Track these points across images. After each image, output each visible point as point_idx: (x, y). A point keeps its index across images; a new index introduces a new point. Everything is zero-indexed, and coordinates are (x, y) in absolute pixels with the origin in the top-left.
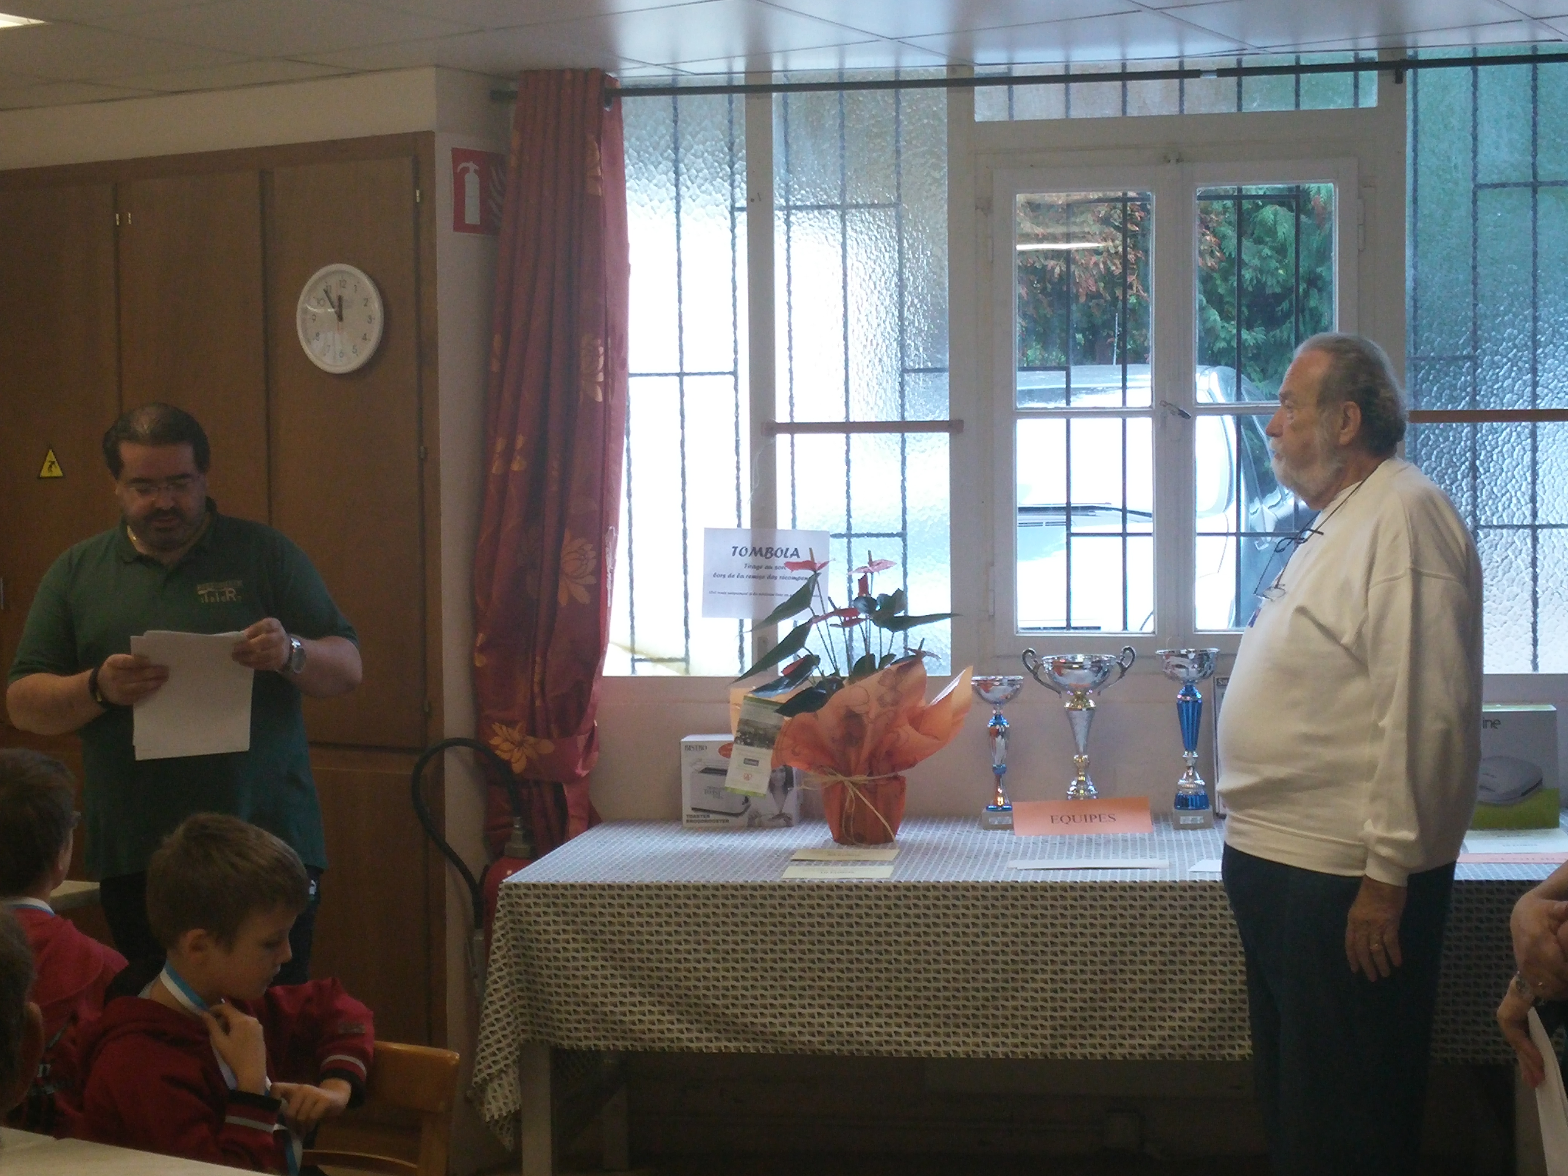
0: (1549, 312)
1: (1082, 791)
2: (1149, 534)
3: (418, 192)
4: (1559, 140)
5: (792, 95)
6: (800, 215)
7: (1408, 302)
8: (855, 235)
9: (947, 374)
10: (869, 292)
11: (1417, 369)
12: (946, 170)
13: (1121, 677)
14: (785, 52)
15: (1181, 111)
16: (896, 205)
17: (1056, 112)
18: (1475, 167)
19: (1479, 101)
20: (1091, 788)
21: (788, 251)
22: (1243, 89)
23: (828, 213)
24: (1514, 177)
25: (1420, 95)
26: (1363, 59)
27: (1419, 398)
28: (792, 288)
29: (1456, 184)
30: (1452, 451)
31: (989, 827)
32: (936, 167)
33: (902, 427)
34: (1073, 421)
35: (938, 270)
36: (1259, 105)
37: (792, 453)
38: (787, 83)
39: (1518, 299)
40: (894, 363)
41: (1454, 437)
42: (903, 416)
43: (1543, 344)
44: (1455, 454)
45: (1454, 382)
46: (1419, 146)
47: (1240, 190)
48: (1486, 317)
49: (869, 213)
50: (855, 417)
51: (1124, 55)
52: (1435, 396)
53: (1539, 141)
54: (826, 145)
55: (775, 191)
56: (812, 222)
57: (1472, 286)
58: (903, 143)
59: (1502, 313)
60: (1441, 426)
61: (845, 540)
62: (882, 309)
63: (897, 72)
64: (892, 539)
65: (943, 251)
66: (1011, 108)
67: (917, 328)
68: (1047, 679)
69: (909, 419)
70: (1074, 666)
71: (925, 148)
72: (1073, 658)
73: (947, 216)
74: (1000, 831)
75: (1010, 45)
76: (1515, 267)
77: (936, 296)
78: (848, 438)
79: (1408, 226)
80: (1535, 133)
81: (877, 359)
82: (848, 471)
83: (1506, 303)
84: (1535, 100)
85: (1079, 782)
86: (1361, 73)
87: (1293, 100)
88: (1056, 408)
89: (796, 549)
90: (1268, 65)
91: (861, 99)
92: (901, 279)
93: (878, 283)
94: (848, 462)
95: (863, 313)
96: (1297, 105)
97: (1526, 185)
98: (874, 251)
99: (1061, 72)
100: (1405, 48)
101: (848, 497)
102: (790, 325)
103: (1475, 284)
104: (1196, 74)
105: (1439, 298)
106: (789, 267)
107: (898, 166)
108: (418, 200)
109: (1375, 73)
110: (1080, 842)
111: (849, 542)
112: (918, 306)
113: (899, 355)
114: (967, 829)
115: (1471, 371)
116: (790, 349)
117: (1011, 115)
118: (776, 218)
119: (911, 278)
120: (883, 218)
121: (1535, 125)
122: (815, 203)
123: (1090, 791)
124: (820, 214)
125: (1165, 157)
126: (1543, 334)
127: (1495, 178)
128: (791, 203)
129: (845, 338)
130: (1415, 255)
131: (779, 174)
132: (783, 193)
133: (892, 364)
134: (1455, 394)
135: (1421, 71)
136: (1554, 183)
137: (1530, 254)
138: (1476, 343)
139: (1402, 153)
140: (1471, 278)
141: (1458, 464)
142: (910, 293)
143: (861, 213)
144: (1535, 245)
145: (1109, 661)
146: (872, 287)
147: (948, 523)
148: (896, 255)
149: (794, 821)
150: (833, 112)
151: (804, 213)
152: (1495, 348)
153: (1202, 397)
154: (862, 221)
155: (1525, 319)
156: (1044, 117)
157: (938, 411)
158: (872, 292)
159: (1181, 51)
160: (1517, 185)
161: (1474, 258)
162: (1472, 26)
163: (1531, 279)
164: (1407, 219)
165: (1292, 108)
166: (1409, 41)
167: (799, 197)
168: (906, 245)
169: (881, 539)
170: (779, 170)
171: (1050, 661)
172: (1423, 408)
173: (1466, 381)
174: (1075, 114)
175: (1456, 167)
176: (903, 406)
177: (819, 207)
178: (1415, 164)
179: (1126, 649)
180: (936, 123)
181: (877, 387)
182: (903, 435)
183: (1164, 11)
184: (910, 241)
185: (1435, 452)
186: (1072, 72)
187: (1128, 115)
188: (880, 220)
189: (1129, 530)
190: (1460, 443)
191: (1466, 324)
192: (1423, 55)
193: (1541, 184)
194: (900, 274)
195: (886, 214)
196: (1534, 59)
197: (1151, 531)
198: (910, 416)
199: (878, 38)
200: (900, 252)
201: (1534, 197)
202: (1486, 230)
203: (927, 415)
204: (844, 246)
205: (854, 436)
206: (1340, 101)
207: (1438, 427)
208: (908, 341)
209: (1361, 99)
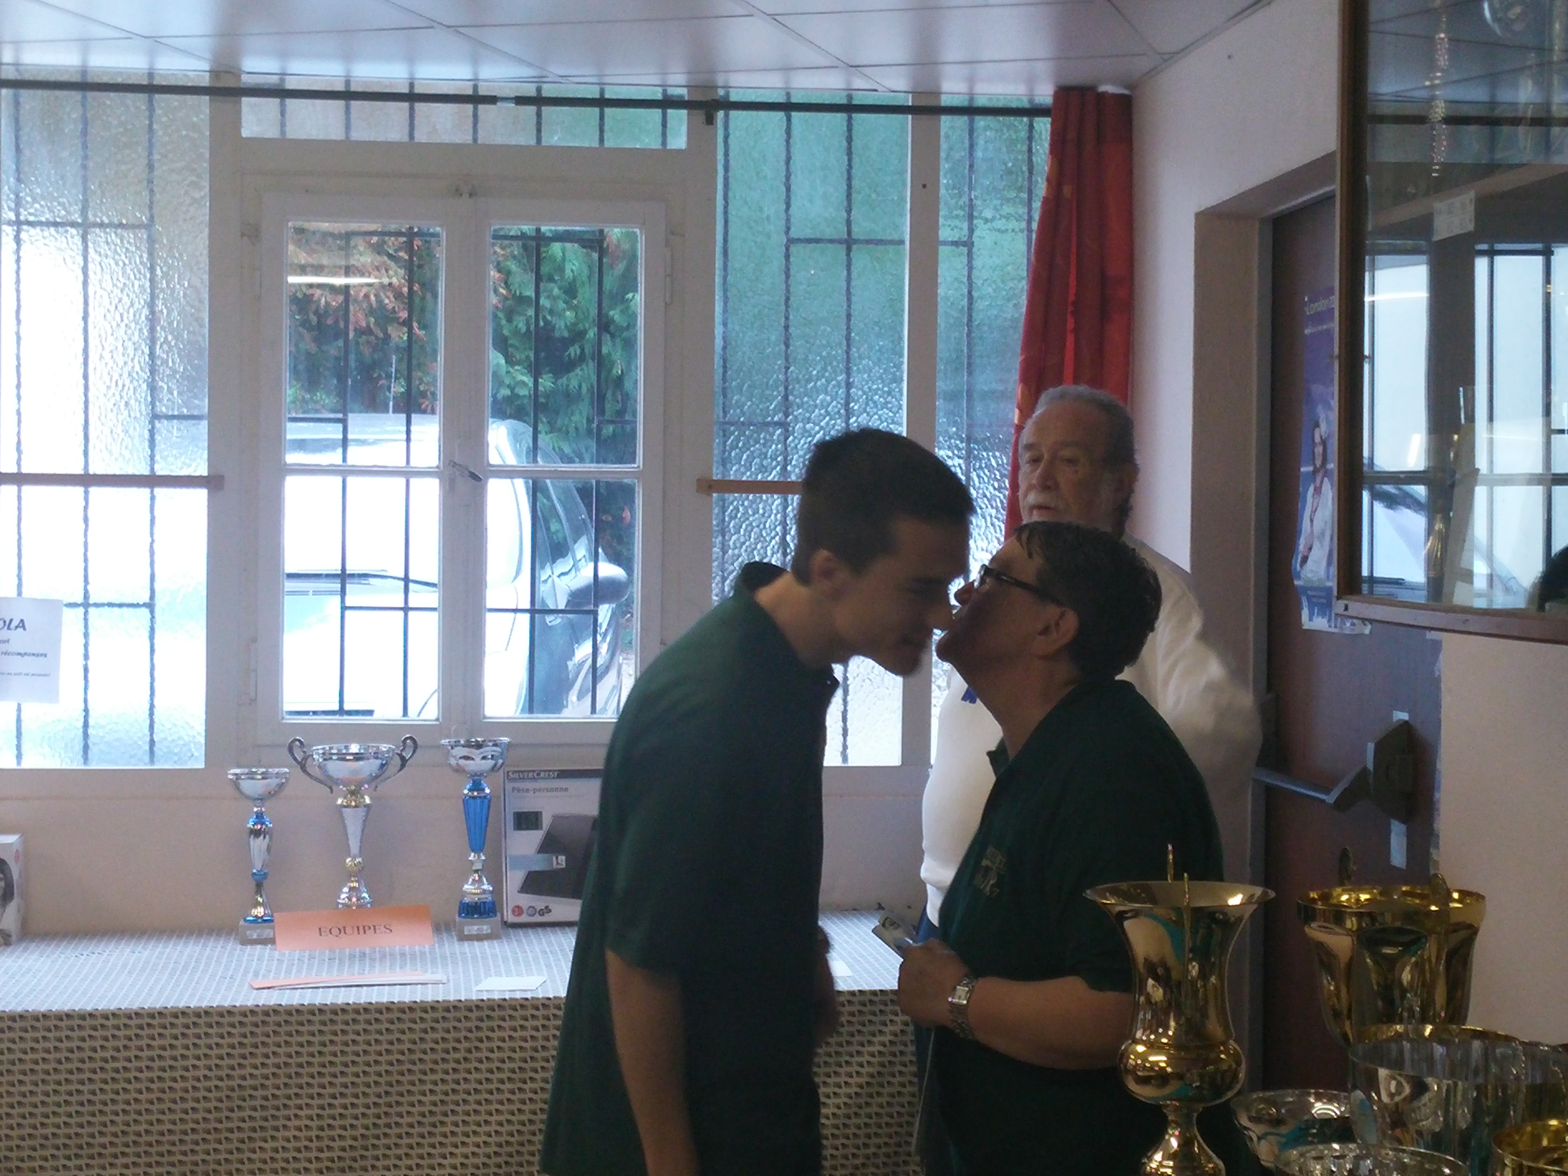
0: (863, 379)
1: (354, 899)
2: (434, 609)
4: (874, 196)
5: (25, 94)
6: (32, 231)
7: (718, 362)
8: (98, 259)
9: (205, 423)
10: (114, 324)
11: (725, 436)
12: (207, 189)
13: (401, 770)
14: (17, 44)
15: (475, 140)
16: (149, 226)
17: (336, 133)
18: (788, 220)
19: (792, 150)
20: (365, 895)
21: (18, 273)
22: (543, 121)
23: (67, 231)
24: (829, 233)
25: (732, 140)
26: (672, 96)
27: (728, 466)
28: (22, 317)
29: (769, 237)
30: (762, 525)
31: (246, 942)
32: (195, 185)
33: (152, 481)
34: (350, 480)
35: (197, 303)
36: (560, 139)
37: (19, 509)
38: (19, 78)
39: (831, 364)
40: (143, 407)
41: (764, 509)
42: (152, 469)
43: (856, 413)
44: (765, 527)
45: (764, 450)
46: (731, 194)
47: (538, 230)
48: (798, 381)
49: (115, 233)
50: (95, 469)
51: (411, 73)
52: (745, 465)
53: (854, 196)
54: (65, 154)
55: (3, 203)
56: (46, 241)
57: (783, 347)
58: (156, 157)
59: (814, 378)
60: (751, 497)
61: (81, 610)
62: (129, 344)
63: (151, 75)
64: (138, 610)
65: (202, 282)
66: (283, 125)
67: (171, 368)
68: (315, 772)
69: (159, 472)
70: (348, 757)
71: (183, 163)
72: (347, 748)
73: (207, 242)
74: (259, 947)
75: (284, 55)
76: (829, 329)
77: (194, 333)
78: (86, 493)
79: (718, 280)
80: (849, 187)
81: (123, 403)
82: (86, 530)
83: (819, 368)
84: (849, 153)
85: (351, 889)
86: (669, 111)
87: (597, 137)
88: (331, 465)
89: (22, 621)
90: (571, 96)
91: (108, 102)
92: (152, 312)
93: (125, 315)
94: (86, 520)
95: (108, 349)
96: (602, 140)
97: (840, 242)
98: (121, 278)
99: (340, 87)
100: (716, 87)
101: (86, 560)
102: (18, 358)
103: (787, 346)
104: (492, 100)
105: (750, 359)
106: (18, 291)
107: (150, 181)
109: (684, 113)
110: (352, 957)
111: (86, 613)
112: (173, 343)
113: (149, 399)
114: (221, 943)
115: (782, 438)
116: (18, 386)
117: (283, 132)
118: (3, 234)
119: (165, 311)
120: (132, 241)
121: (849, 179)
122: (52, 220)
123: (364, 898)
124: (57, 232)
125: (457, 190)
126: (857, 402)
127: (808, 233)
128: (22, 218)
129: (86, 377)
130: (725, 311)
131: (8, 182)
132: (13, 205)
133: (140, 409)
134: (765, 463)
135: (733, 113)
136: (868, 242)
137: (844, 316)
138: (787, 409)
139: (712, 200)
140: (783, 339)
141: (768, 539)
142: (163, 328)
143: (106, 233)
144: (849, 306)
145: (388, 752)
146: (118, 319)
147: (204, 593)
148: (148, 284)
149: (14, 938)
150: (74, 116)
151: (38, 229)
152: (807, 415)
153: (494, 459)
154: (107, 243)
155: (839, 385)
156: (321, 137)
157: (194, 464)
158: (118, 325)
159: (476, 73)
160: (831, 241)
161: (787, 318)
162: (787, 69)
163: (845, 343)
164: (717, 272)
165: (596, 144)
166: (720, 80)
167: (32, 211)
168: (159, 272)
169: (125, 609)
170: (8, 179)
171: (321, 752)
172: (732, 478)
173: (777, 450)
174: (355, 135)
175: (768, 218)
176: (152, 457)
177: (56, 224)
178: (726, 213)
179: (407, 739)
180: (196, 136)
181: (122, 435)
182: (152, 492)
183: (461, 30)
184: (165, 269)
185: (744, 526)
186: (353, 88)
187: (416, 140)
188: (129, 242)
189: (411, 605)
190: (770, 516)
191: (777, 388)
192: (734, 97)
193: (856, 241)
194: (151, 305)
195: (136, 236)
196: (849, 108)
197: (436, 605)
198: (161, 470)
199: (128, 35)
200: (152, 281)
201: (848, 255)
202: (798, 290)
203: (181, 468)
204: (85, 270)
205: (94, 490)
206: (647, 140)
207: (747, 498)
208: (160, 383)
209: (669, 139)
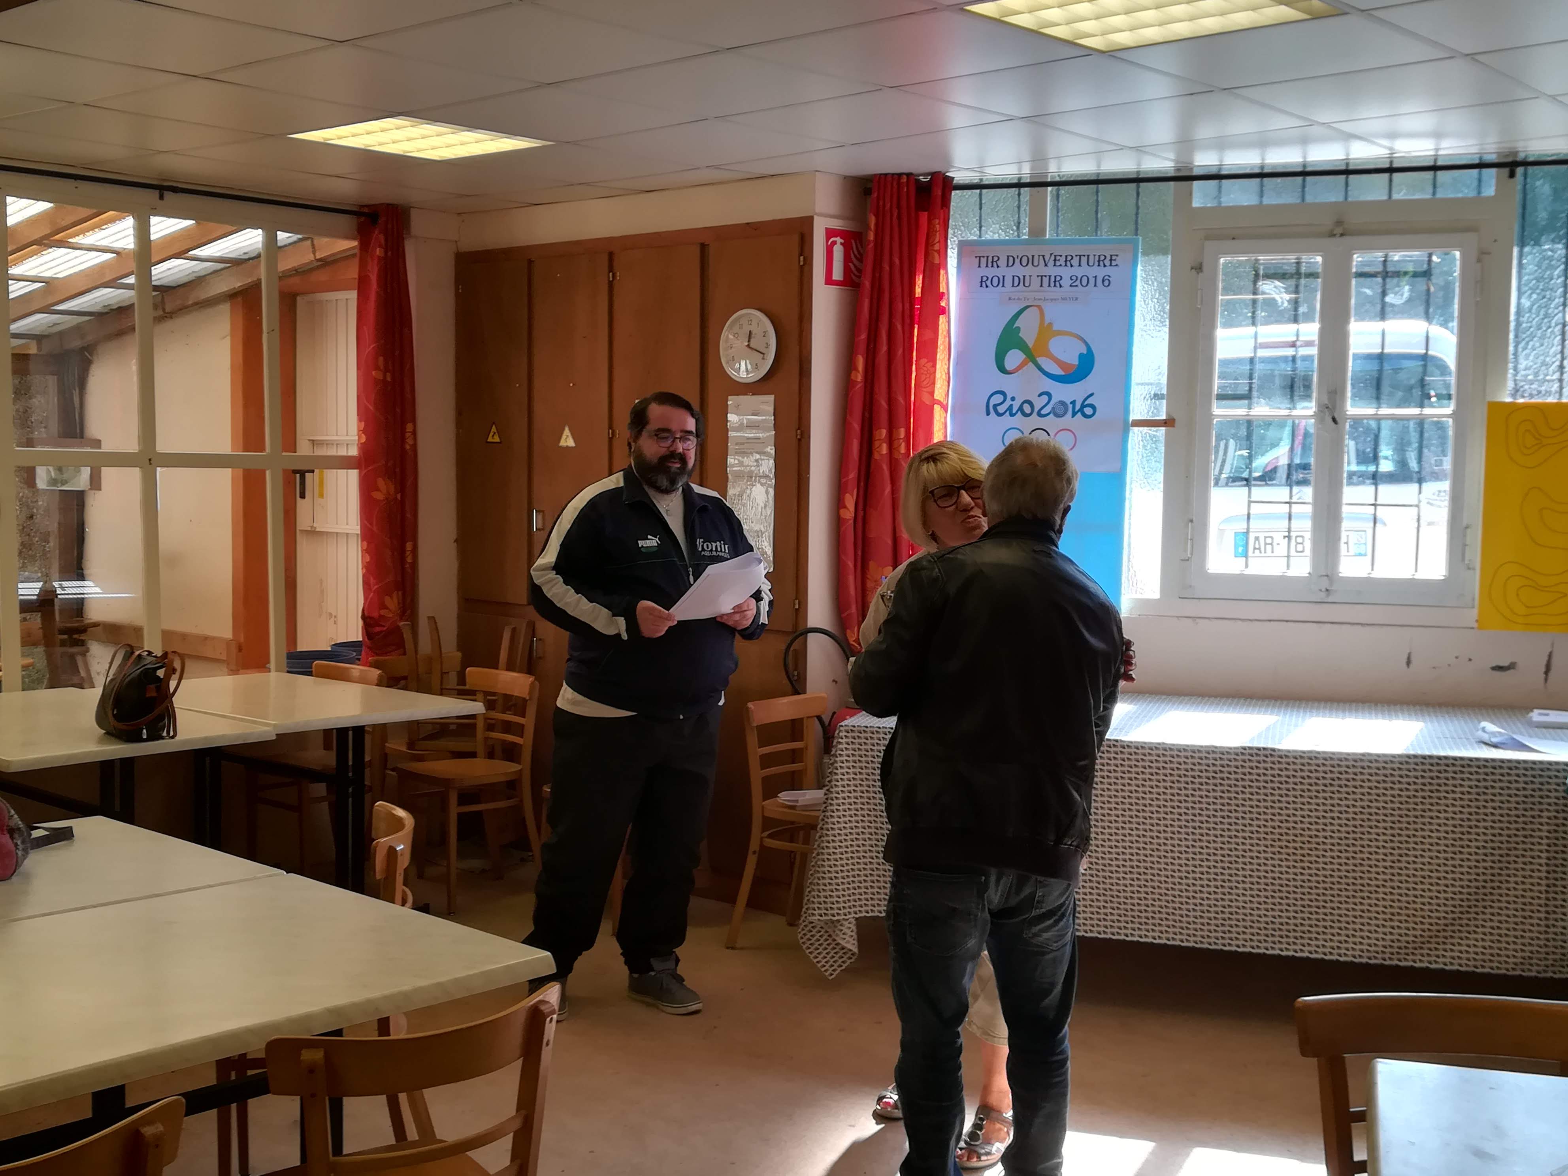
2: (1309, 503)
3: (802, 258)
5: (1063, 190)
11: (1517, 388)
12: (1170, 242)
14: (1058, 159)
15: (1346, 198)
17: (1253, 201)
22: (1393, 183)
25: (1528, 185)
26: (1486, 160)
32: (1163, 240)
35: (1162, 314)
36: (1405, 194)
38: (1059, 180)
47: (1388, 257)
51: (1304, 157)
58: (1140, 223)
63: (1138, 172)
65: (1166, 300)
66: (1219, 198)
71: (1156, 227)
73: (1169, 274)
75: (1221, 153)
79: (1514, 282)
86: (1484, 171)
87: (1431, 190)
90: (1412, 165)
91: (1112, 191)
96: (1434, 193)
99: (1257, 171)
100: (1518, 152)
104: (1358, 172)
108: (802, 263)
109: (1493, 171)
117: (1219, 203)
135: (1530, 169)
139: (1512, 229)
150: (1090, 200)
156: (1243, 204)
157: (1161, 413)
159: (1347, 155)
164: (1514, 277)
165: (1428, 196)
166: (1521, 146)
174: (1266, 201)
180: (1166, 208)
183: (1332, 125)
186: (1266, 170)
187: (1306, 202)
192: (1531, 158)
199: (1124, 148)
203: (1148, 416)
206: (1466, 191)
209: (1483, 190)
